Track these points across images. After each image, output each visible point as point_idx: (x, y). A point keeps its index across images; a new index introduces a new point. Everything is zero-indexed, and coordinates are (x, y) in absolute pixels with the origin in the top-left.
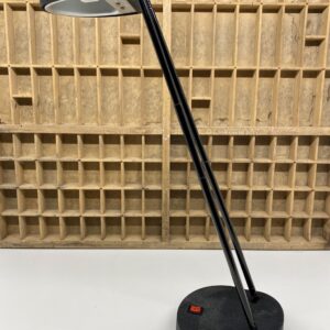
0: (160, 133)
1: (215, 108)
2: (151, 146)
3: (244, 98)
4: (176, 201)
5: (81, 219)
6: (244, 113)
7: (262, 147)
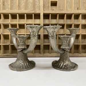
0: (39, 12)
1: (59, 6)
2: (36, 20)
3: (69, 3)
4: (46, 40)
5: (10, 46)
6: (69, 8)
7: (76, 20)
